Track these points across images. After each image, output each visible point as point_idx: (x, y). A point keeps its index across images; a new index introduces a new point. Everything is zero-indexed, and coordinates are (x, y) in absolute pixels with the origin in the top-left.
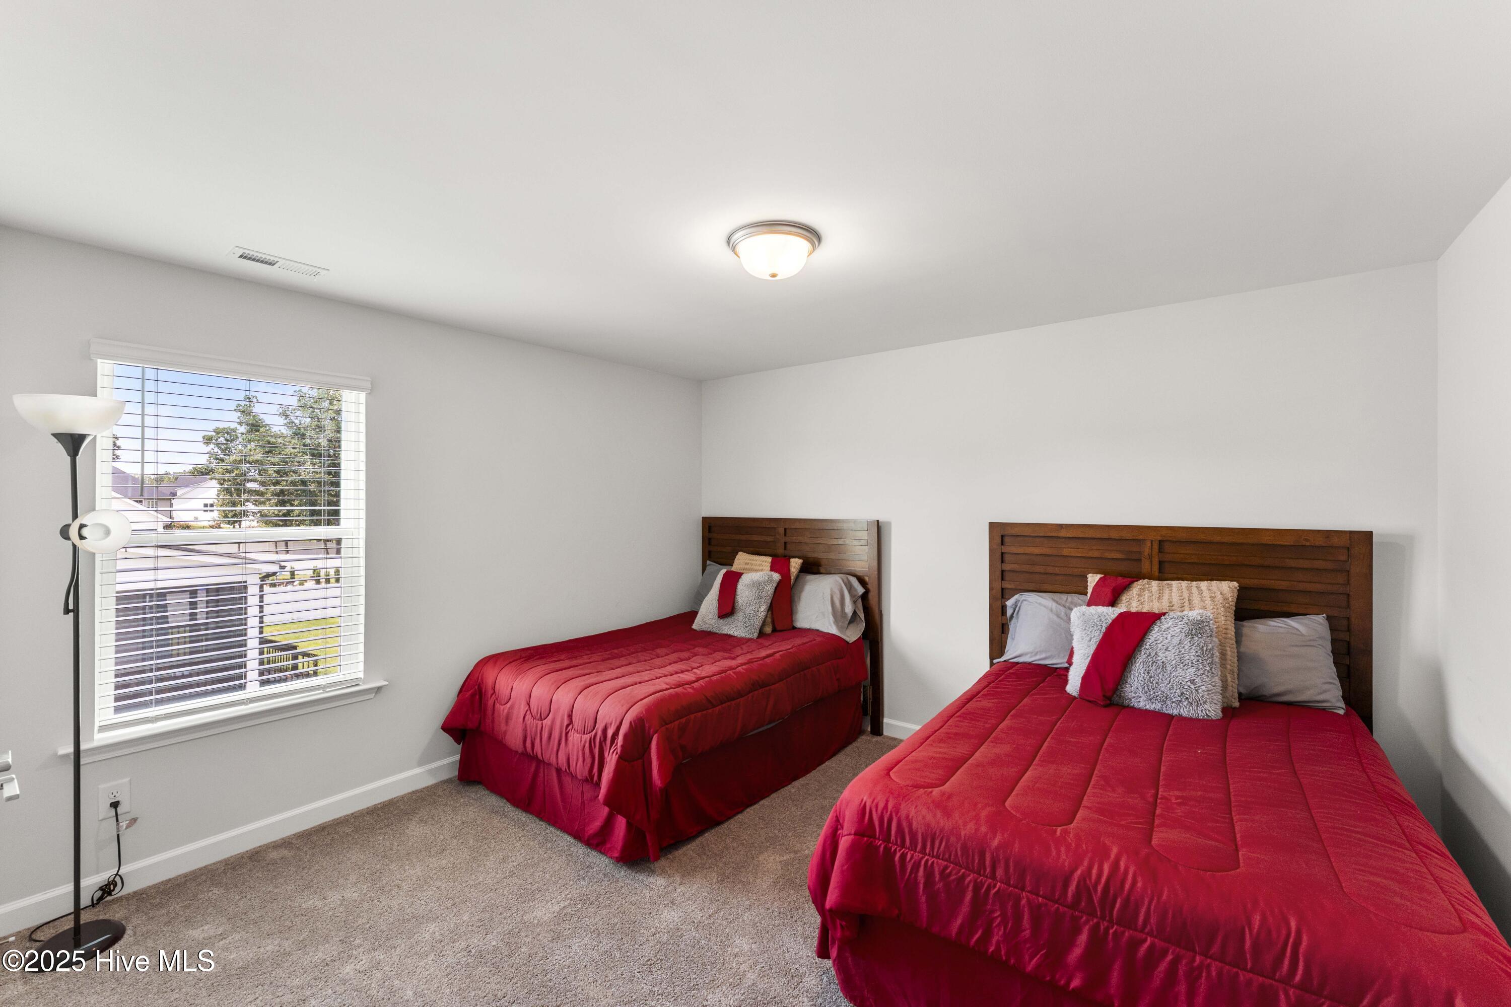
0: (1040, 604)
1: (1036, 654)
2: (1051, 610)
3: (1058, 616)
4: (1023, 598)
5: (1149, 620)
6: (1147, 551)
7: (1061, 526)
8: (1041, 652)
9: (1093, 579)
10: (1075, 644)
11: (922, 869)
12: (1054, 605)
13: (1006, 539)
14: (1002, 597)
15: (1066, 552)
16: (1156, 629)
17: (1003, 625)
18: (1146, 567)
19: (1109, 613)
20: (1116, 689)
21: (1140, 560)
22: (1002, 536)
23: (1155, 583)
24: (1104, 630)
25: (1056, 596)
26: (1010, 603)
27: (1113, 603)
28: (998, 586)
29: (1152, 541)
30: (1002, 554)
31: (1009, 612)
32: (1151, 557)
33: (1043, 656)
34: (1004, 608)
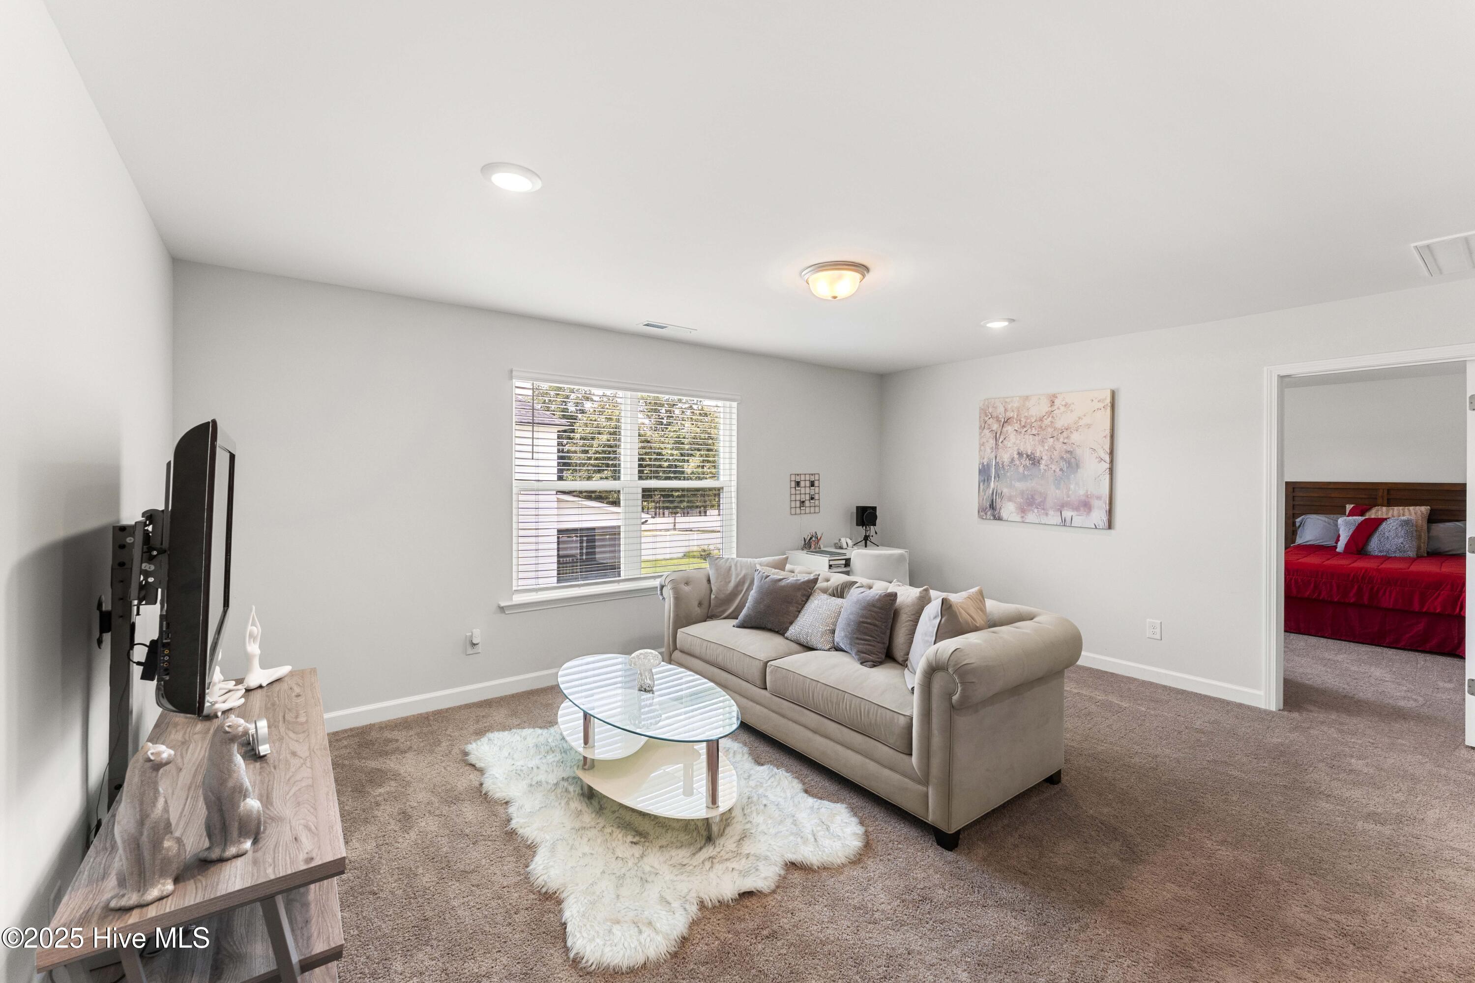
0: (1318, 519)
1: (1317, 540)
2: (1325, 522)
3: (1329, 524)
4: (1307, 517)
5: (1379, 521)
6: (1380, 494)
7: (1330, 483)
8: (1319, 540)
9: (1349, 507)
10: (1341, 533)
11: (1293, 581)
12: (1327, 520)
13: (1296, 490)
14: (1293, 518)
15: (1333, 495)
16: (1384, 524)
17: (1293, 531)
18: (1380, 501)
19: (1360, 519)
20: (1363, 548)
21: (1376, 498)
22: (1294, 488)
23: (1384, 508)
24: (1357, 525)
25: (1328, 516)
26: (1298, 520)
27: (1362, 515)
28: (1291, 512)
29: (1383, 490)
30: (1293, 497)
31: (1297, 524)
32: (1382, 497)
33: (1321, 541)
34: (1294, 523)
